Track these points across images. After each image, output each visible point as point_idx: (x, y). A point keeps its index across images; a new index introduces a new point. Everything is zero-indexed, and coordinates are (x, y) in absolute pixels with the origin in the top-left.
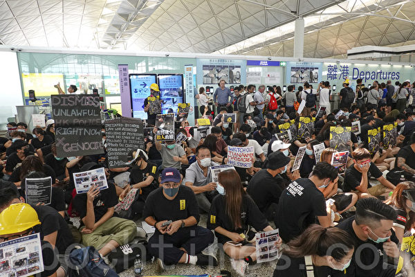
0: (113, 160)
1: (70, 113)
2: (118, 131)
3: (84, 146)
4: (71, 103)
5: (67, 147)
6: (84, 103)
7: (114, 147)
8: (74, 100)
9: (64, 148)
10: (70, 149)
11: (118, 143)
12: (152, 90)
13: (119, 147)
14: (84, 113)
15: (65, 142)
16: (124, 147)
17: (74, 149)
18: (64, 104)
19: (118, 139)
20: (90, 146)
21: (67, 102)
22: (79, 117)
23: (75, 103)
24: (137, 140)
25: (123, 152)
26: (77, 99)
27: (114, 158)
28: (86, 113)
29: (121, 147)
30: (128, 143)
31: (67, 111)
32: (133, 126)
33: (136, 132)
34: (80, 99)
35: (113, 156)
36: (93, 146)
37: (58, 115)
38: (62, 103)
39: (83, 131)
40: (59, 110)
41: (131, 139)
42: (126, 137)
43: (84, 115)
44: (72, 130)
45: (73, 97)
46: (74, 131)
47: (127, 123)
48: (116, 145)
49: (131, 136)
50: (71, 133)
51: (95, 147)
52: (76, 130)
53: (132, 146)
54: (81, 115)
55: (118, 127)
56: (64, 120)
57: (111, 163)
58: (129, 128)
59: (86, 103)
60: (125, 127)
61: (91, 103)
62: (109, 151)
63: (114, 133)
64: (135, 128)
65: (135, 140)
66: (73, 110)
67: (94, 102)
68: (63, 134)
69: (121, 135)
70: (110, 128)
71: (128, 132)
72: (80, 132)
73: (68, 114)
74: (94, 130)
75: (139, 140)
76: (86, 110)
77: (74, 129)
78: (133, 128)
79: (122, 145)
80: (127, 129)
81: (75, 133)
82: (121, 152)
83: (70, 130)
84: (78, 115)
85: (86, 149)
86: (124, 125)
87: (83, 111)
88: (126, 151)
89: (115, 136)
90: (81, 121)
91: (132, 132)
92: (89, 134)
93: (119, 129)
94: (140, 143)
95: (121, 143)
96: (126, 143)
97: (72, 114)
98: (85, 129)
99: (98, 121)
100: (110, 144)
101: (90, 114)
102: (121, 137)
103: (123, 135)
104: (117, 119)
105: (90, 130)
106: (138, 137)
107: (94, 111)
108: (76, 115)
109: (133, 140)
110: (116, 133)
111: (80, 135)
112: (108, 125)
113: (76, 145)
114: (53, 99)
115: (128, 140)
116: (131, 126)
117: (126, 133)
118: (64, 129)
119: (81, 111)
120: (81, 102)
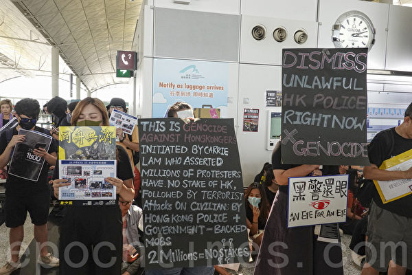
0: (157, 249)
1: (310, 83)
2: (174, 167)
3: (330, 148)
4: (315, 64)
6: (337, 65)
7: (161, 213)
8: (319, 58)
9: (295, 148)
10: (305, 152)
11: (172, 201)
13: (174, 211)
14: (335, 84)
15: (297, 137)
16: (188, 212)
17: (311, 151)
18: (302, 66)
19: (172, 189)
20: (341, 149)
21: (307, 62)
22: (325, 91)
23: (320, 65)
24: (224, 190)
25: (184, 224)
26: (325, 57)
27: (161, 242)
28: (339, 84)
29: (181, 213)
30: (200, 199)
32: (213, 150)
33: (220, 168)
34: (329, 57)
35: (158, 236)
37: (291, 85)
38: (298, 64)
39: (330, 120)
40: (293, 76)
41: (208, 188)
42: (194, 183)
43: (334, 88)
44: (311, 117)
45: (319, 53)
46: (314, 119)
47: (197, 143)
48: (167, 206)
49: (207, 180)
50: (308, 123)
51: (352, 152)
52: (317, 117)
53: (209, 209)
54: (329, 87)
55: (174, 155)
56: (298, 96)
57: (152, 255)
58: (203, 156)
59: (342, 66)
60: (191, 155)
61: (350, 65)
62: (148, 223)
63: (162, 173)
64: (219, 155)
65: (217, 188)
66: (316, 77)
67: (357, 64)
68: (295, 123)
69: (182, 178)
70: (154, 156)
71: (199, 167)
72: (325, 122)
73: (308, 84)
74: (352, 118)
75: (229, 190)
76: (340, 78)
77: (314, 115)
78: (211, 155)
79: (182, 206)
80: (198, 161)
81: (316, 122)
82: (180, 224)
83: (307, 116)
84: (324, 87)
85: (333, 154)
86: (190, 149)
87: (335, 79)
88: (191, 221)
89: (165, 179)
90: (328, 98)
91: (209, 168)
92: (342, 127)
93: (177, 161)
94: (230, 196)
95: (180, 200)
96: (192, 200)
97: (314, 83)
98: (334, 116)
99: (361, 100)
100: (150, 204)
101: (346, 86)
102: (182, 183)
103: (187, 178)
104: (171, 130)
105: (344, 118)
106: (224, 180)
107: (356, 80)
108: (320, 87)
109: (212, 189)
110: (168, 173)
111: (325, 126)
112: (149, 149)
113: (315, 146)
114: (285, 55)
115: (199, 189)
116: (207, 150)
117: (195, 172)
118: (297, 113)
119: (331, 79)
120: (331, 63)
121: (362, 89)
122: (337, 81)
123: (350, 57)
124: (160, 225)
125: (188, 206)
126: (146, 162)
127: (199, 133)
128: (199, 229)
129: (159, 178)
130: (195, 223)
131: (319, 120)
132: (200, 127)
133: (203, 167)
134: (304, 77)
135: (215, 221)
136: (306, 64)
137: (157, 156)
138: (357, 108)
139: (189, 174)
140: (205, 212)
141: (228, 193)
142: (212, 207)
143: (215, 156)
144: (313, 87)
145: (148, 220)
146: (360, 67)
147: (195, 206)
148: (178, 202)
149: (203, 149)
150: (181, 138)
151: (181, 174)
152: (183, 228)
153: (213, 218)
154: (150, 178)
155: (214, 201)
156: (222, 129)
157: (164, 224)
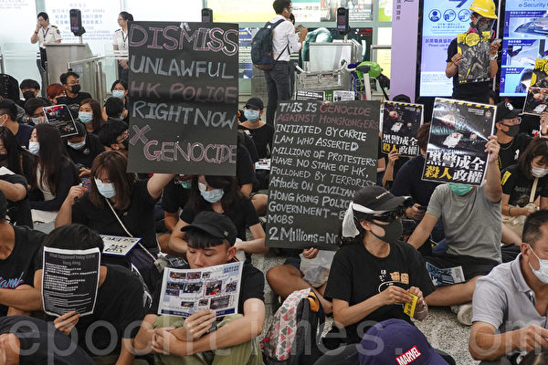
0: (279, 226)
1: (165, 69)
2: (305, 147)
3: (190, 151)
4: (171, 43)
5: (152, 149)
6: (199, 45)
7: (286, 191)
8: (177, 35)
9: (146, 150)
10: (159, 155)
11: (299, 180)
12: (475, 15)
13: (300, 191)
14: (198, 70)
15: (149, 136)
16: (313, 193)
17: (166, 154)
18: (154, 46)
19: (301, 168)
20: (205, 152)
21: (161, 40)
22: (186, 80)
23: (179, 44)
24: (355, 176)
25: (309, 205)
26: (184, 33)
27: (283, 220)
28: (203, 70)
29: (307, 193)
30: (328, 182)
31: (160, 61)
32: (348, 134)
33: (354, 154)
34: (190, 34)
35: (281, 213)
36: (211, 153)
37: (141, 70)
38: (150, 42)
39: (192, 115)
40: (143, 58)
41: (338, 172)
42: (324, 165)
43: (197, 75)
44: (168, 109)
45: (176, 29)
46: (171, 113)
47: (332, 125)
48: (293, 185)
49: (338, 164)
50: (164, 117)
51: (217, 156)
52: (175, 110)
53: (337, 193)
54: (190, 74)
55: (307, 135)
56: (149, 85)
57: (273, 231)
58: (337, 138)
59: (206, 46)
60: (324, 136)
61: (218, 45)
62: (273, 199)
63: (293, 151)
64: (355, 140)
65: (348, 173)
66: (174, 61)
67: (225, 44)
68: (147, 117)
69: (312, 159)
70: (287, 135)
71: (331, 149)
72: (186, 117)
73: (163, 69)
74: (219, 113)
75: (361, 177)
76: (204, 63)
77: (172, 107)
78: (346, 139)
79: (309, 187)
80: (331, 143)
81: (174, 116)
82: (304, 204)
83: (162, 108)
84: (184, 74)
85: (194, 159)
86: (324, 130)
87: (198, 63)
88: (317, 202)
89: (294, 158)
90: (188, 88)
91: (342, 152)
92: (207, 124)
93: (309, 141)
94: (361, 184)
95: (307, 180)
96: (320, 182)
97: (171, 69)
98: (198, 110)
99: (230, 92)
100: (277, 181)
101: (213, 73)
102: (311, 164)
103: (317, 159)
104: (308, 110)
105: (210, 113)
106: (357, 167)
107: (225, 65)
108: (179, 74)
109: (341, 173)
110: (299, 152)
111: (185, 122)
112: (283, 128)
113: (173, 147)
114: (132, 30)
115: (329, 172)
116: (342, 134)
117: (326, 155)
118: (149, 104)
119: (193, 63)
120: (192, 42)
121: (232, 77)
122: (201, 66)
123: (217, 35)
124: (284, 203)
125: (315, 188)
126: (278, 140)
127: (336, 115)
128: (323, 212)
129: (289, 156)
130: (319, 205)
131: (178, 114)
132: (339, 109)
133: (335, 150)
134: (158, 60)
135: (342, 206)
136: (160, 43)
137: (290, 135)
138: (226, 101)
139: (320, 156)
140: (332, 196)
141: (358, 180)
142: (340, 191)
143: (350, 140)
144: (170, 73)
145: (273, 197)
146: (230, 48)
147: (322, 189)
148: (304, 182)
149: (337, 132)
150: (317, 118)
151: (312, 154)
152: (307, 208)
153: (339, 203)
154: (280, 156)
155: (342, 186)
156: (365, 111)
157: (288, 202)
